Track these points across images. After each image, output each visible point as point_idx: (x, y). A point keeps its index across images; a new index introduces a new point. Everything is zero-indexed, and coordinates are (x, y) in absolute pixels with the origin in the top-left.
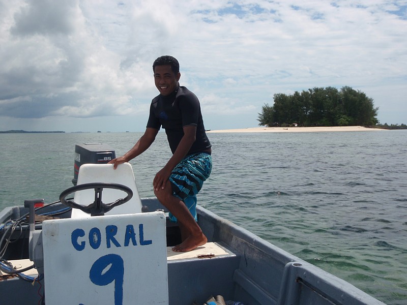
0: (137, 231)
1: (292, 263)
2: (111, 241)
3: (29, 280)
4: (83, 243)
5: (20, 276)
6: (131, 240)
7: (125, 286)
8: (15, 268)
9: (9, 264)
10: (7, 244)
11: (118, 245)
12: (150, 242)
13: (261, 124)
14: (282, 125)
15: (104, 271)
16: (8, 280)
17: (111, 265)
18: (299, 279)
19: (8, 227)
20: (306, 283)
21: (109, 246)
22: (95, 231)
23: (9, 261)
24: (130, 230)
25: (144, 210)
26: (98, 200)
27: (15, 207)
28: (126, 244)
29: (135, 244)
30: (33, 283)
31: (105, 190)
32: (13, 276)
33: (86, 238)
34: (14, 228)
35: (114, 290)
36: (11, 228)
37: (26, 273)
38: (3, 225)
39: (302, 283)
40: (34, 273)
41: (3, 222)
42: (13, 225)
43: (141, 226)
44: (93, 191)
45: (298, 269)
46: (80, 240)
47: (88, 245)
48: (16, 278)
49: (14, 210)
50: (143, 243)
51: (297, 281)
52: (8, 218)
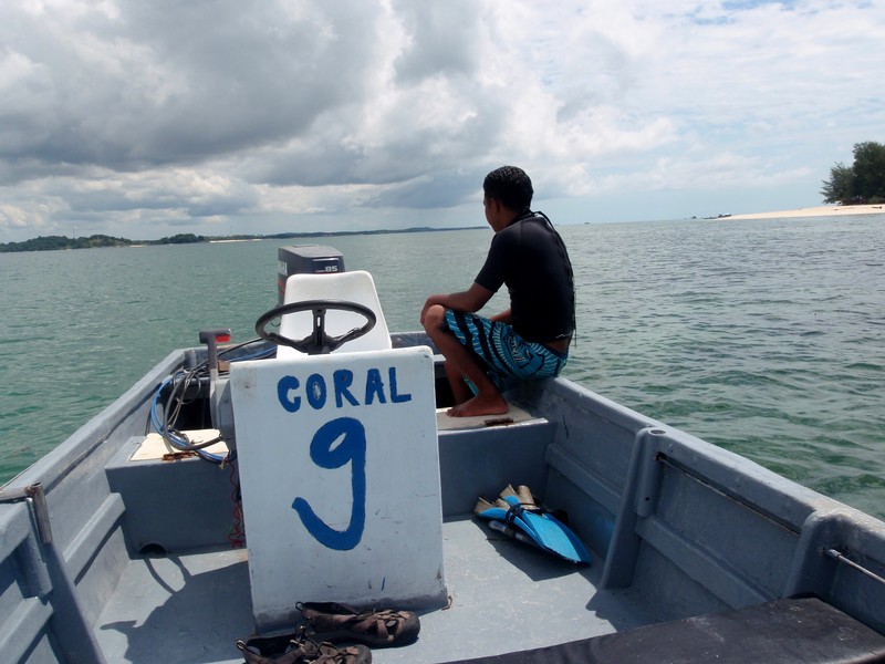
0: (385, 379)
1: (649, 430)
2: (343, 397)
3: (215, 461)
4: (298, 400)
5: (200, 455)
6: (376, 394)
7: (369, 470)
8: (193, 443)
9: (182, 436)
10: (178, 407)
11: (354, 402)
12: (407, 398)
13: (827, 201)
14: (871, 200)
15: (334, 446)
16: (183, 460)
17: (344, 435)
18: (661, 455)
19: (178, 380)
20: (672, 461)
21: (339, 404)
22: (316, 379)
23: (182, 432)
24: (373, 377)
25: (396, 345)
26: (319, 330)
27: (188, 349)
28: (369, 401)
29: (382, 400)
30: (222, 466)
31: (329, 313)
32: (189, 455)
33: (301, 392)
34: (188, 382)
35: (350, 475)
36: (183, 382)
37: (210, 450)
38: (170, 377)
39: (666, 462)
40: (221, 449)
41: (171, 373)
42: (187, 377)
43: (392, 372)
44: (309, 314)
45: (658, 439)
46: (291, 395)
47: (305, 402)
48: (195, 458)
49: (187, 355)
50: (397, 399)
51: (657, 459)
52: (179, 366)
